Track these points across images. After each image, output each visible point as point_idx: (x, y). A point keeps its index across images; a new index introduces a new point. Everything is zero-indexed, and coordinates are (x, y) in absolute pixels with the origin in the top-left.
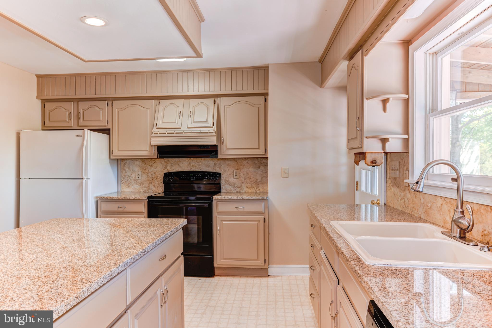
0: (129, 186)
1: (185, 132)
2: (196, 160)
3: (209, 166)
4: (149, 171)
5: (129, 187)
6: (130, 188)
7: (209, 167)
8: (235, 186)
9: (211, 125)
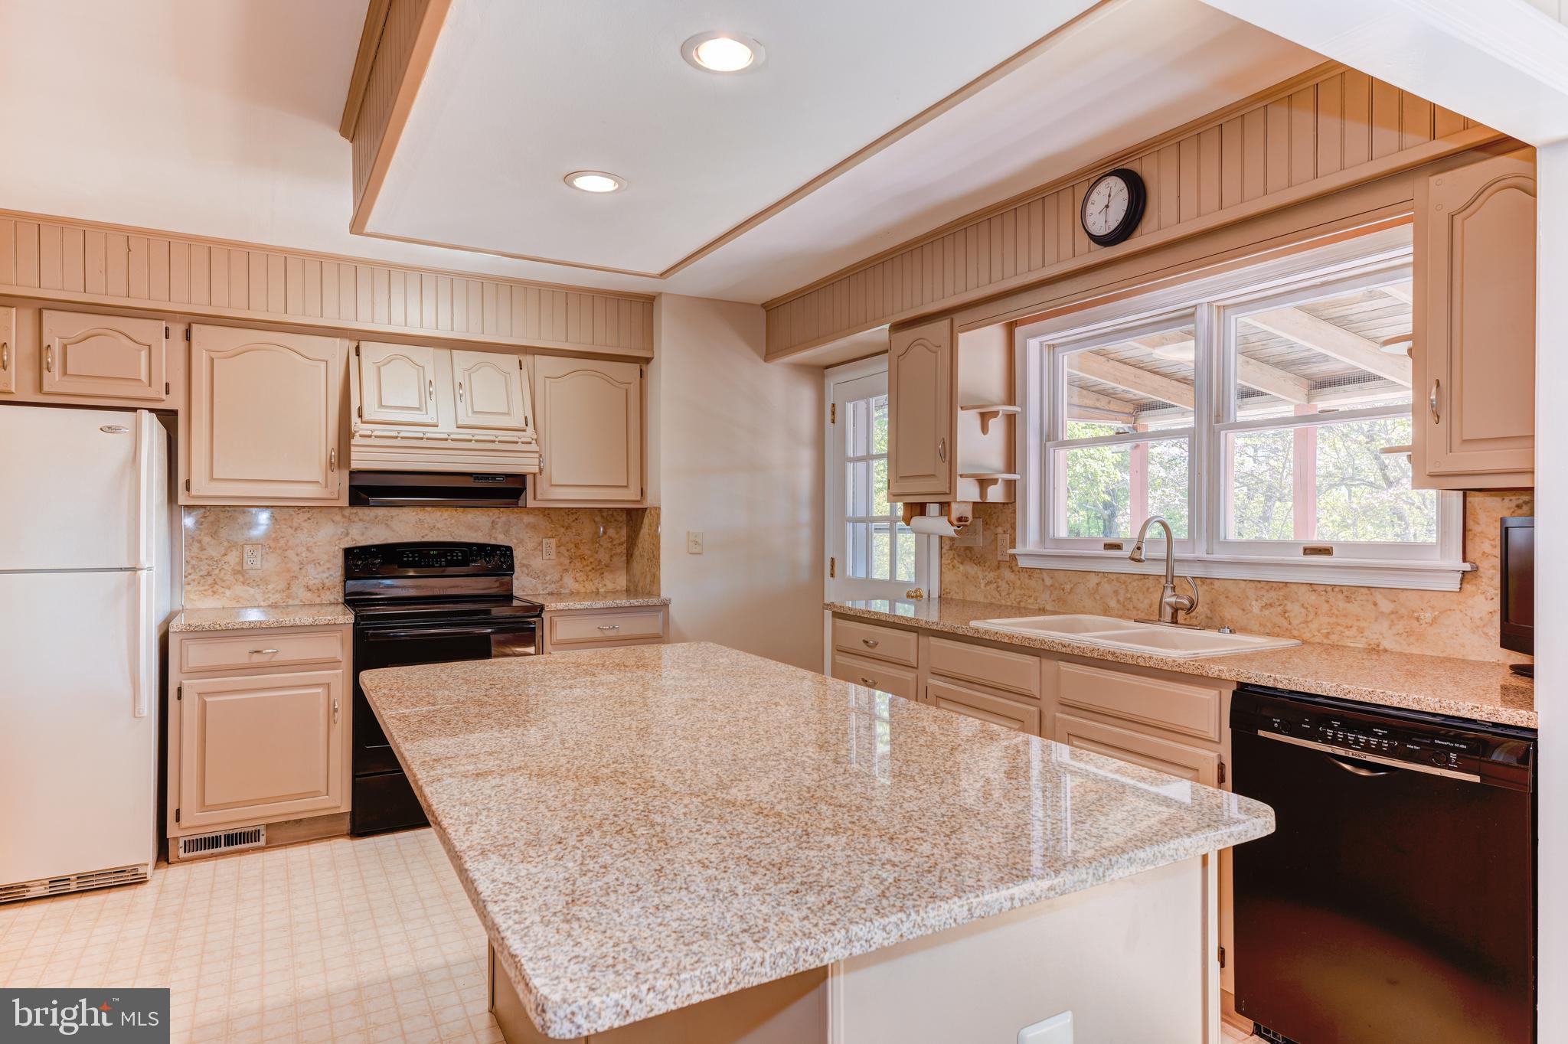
0: (215, 589)
1: (452, 436)
2: (439, 514)
3: (477, 529)
4: (290, 543)
5: (214, 592)
6: (216, 596)
7: (476, 531)
8: (547, 578)
9: (523, 425)
